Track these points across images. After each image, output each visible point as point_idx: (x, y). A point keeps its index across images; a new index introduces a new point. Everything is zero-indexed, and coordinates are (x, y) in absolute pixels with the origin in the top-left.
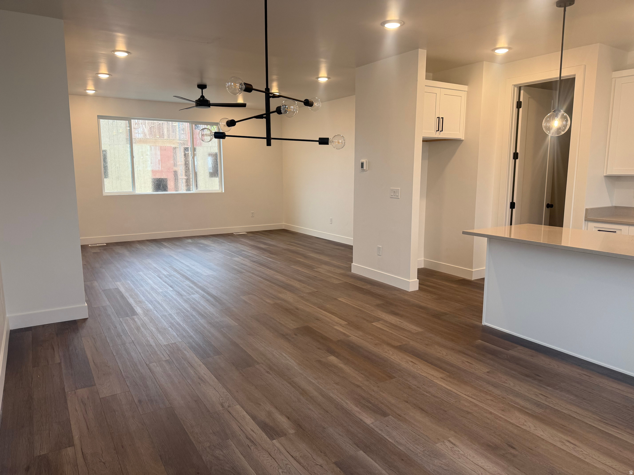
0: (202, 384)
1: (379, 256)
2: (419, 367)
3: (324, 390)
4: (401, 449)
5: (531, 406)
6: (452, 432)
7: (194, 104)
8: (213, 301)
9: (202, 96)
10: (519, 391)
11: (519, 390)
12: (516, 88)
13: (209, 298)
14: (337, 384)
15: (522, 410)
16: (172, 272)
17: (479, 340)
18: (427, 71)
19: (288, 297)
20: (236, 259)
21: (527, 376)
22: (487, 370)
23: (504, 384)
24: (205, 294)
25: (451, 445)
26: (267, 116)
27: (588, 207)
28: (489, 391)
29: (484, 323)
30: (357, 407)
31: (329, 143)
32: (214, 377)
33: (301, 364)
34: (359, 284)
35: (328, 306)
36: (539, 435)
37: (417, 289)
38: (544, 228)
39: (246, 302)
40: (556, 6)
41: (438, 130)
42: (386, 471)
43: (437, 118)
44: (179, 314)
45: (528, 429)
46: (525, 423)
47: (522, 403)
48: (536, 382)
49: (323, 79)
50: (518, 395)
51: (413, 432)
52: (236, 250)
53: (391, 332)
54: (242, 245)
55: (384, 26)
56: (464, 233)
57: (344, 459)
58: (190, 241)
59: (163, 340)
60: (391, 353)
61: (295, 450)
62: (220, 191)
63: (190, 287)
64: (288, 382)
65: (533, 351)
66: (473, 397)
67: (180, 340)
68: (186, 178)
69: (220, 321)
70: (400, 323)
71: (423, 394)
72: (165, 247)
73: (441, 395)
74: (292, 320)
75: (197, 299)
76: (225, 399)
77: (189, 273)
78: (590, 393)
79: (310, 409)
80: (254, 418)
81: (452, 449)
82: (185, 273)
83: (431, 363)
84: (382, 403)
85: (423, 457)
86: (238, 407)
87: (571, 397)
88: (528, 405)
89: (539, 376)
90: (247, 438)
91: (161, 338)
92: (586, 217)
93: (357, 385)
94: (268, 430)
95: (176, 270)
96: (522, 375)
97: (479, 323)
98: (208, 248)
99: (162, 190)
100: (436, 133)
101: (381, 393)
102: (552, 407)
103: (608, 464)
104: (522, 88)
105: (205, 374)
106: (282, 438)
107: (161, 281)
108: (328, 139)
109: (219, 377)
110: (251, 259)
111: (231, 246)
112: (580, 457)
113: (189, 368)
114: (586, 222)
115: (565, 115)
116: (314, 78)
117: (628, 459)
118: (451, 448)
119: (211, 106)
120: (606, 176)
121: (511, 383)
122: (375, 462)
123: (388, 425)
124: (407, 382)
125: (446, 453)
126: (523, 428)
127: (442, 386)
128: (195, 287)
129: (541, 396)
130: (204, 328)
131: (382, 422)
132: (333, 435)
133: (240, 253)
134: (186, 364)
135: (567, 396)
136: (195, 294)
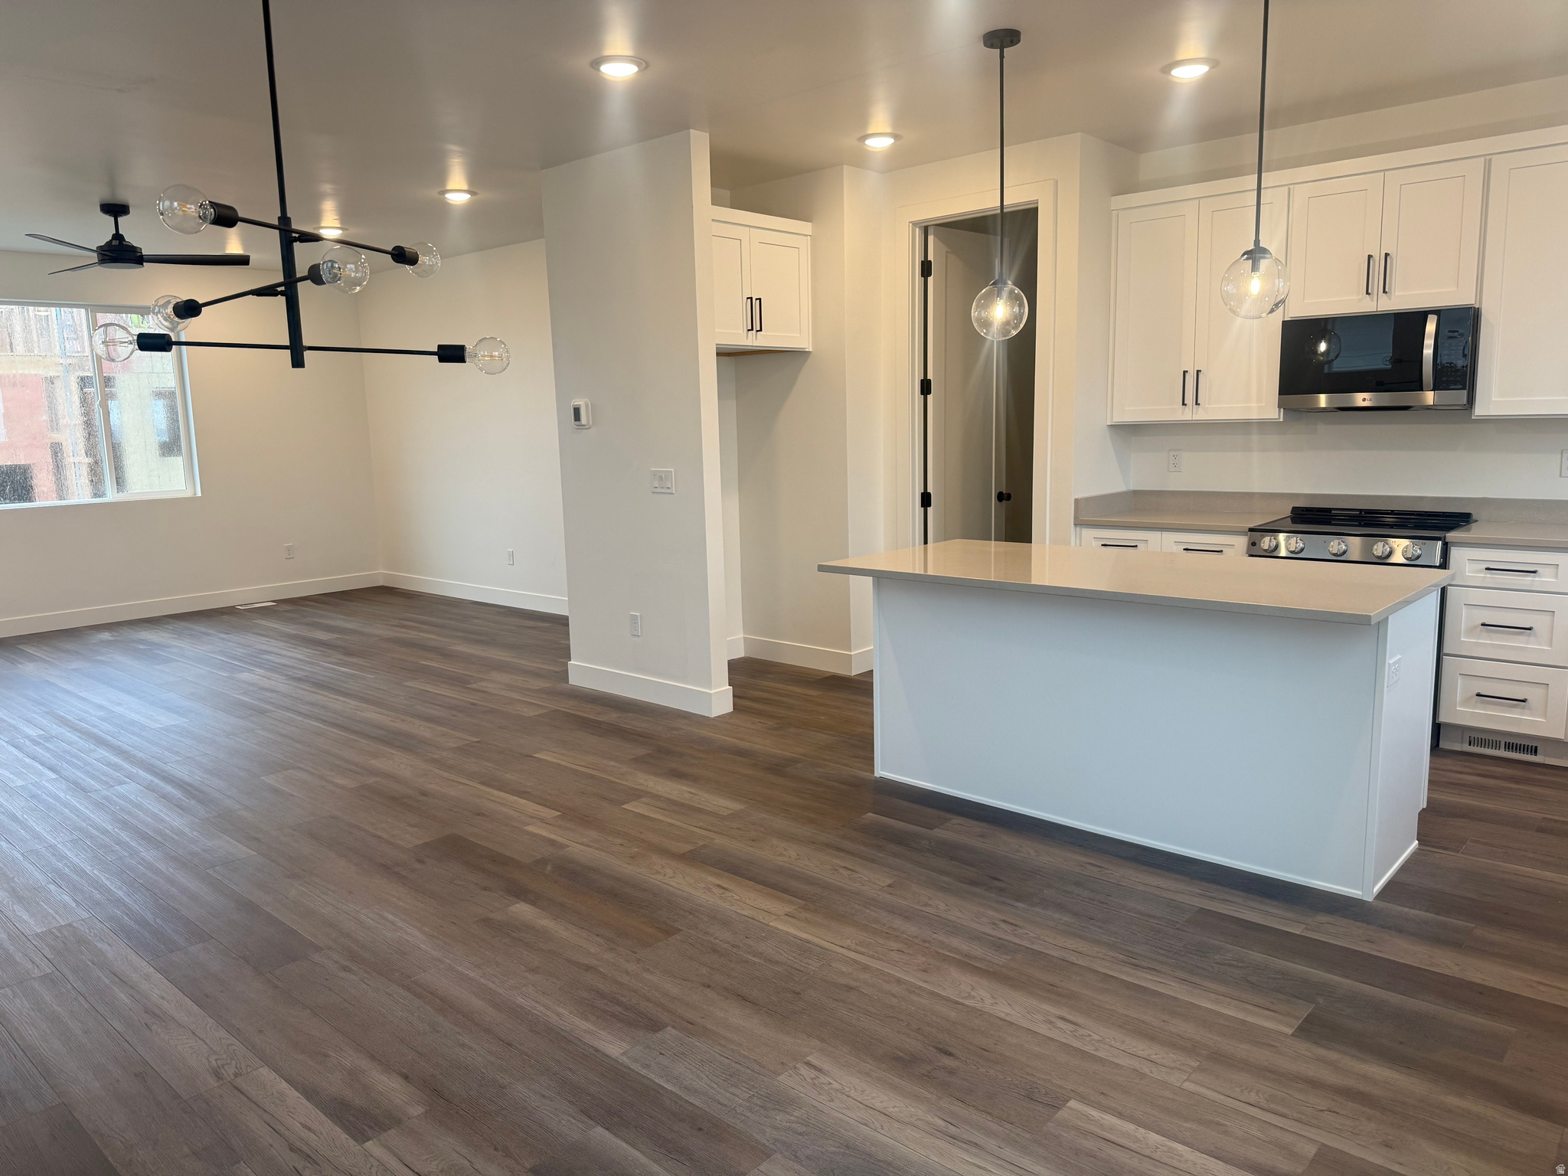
0: (154, 1027)
1: (636, 639)
2: (737, 897)
3: (501, 991)
4: (697, 1104)
5: (983, 952)
6: (816, 1042)
7: (94, 257)
8: (179, 798)
9: (118, 236)
10: (959, 921)
11: (958, 918)
12: (917, 229)
13: (169, 789)
14: (534, 970)
15: (966, 964)
16: (54, 726)
17: (870, 814)
18: (714, 184)
19: (400, 765)
20: (245, 676)
21: (974, 883)
22: (889, 881)
23: (924, 909)
24: (156, 781)
25: (814, 1073)
26: (287, 290)
27: (1079, 496)
28: (894, 929)
29: (880, 772)
30: (587, 1019)
31: (467, 359)
32: (190, 1003)
33: (436, 934)
34: (590, 712)
35: (508, 776)
36: (1002, 1015)
37: (730, 708)
38: (995, 548)
39: (275, 791)
40: (982, 43)
41: (752, 329)
42: (660, 1166)
43: (748, 298)
44: (80, 842)
45: (979, 1006)
46: (973, 993)
47: (964, 946)
48: (993, 895)
49: (458, 195)
50: (954, 929)
51: (723, 1058)
52: (246, 651)
53: (670, 821)
54: (259, 637)
55: (599, 70)
56: (822, 568)
57: (556, 1156)
58: (106, 636)
59: (32, 922)
60: (669, 872)
61: (425, 1157)
62: (189, 494)
63: (109, 764)
64: (403, 986)
65: (984, 825)
66: (859, 948)
67: (85, 915)
68: (90, 460)
69: (204, 851)
70: (691, 795)
71: (747, 962)
72: (32, 658)
73: (787, 956)
74: (410, 825)
75: (132, 797)
76: (224, 1056)
77: (106, 726)
78: (1102, 903)
79: (463, 1045)
80: (310, 1093)
81: (814, 1081)
82: (94, 726)
83: (764, 883)
84: (648, 1000)
85: (749, 1114)
86: (265, 1073)
87: (1065, 919)
88: (977, 950)
89: (999, 880)
90: (291, 1150)
91: (26, 917)
92: (1076, 518)
93: (587, 965)
94: (351, 1118)
95: (64, 722)
96: (964, 883)
97: (869, 774)
98: (161, 653)
99: (10, 499)
100: (747, 334)
101: (646, 975)
102: (1027, 948)
103: (1140, 1053)
104: (931, 230)
105: (163, 998)
106: (389, 1132)
107: (20, 755)
108: (462, 348)
109: (203, 1001)
110: (290, 673)
111: (230, 641)
112: (1087, 1048)
113: (114, 988)
114: (1078, 529)
115: (1016, 292)
116: (433, 193)
117: (1179, 1036)
118: (812, 1079)
119: (144, 263)
120: (1111, 426)
121: (940, 905)
122: (633, 1146)
123: (663, 1052)
124: (708, 938)
125: (802, 1095)
126: (968, 1004)
127: (788, 933)
128: (126, 765)
129: (1003, 925)
130: (157, 872)
131: (648, 1047)
132: (525, 1101)
133: (258, 660)
134: (103, 977)
135: (1057, 916)
136: (125, 783)
